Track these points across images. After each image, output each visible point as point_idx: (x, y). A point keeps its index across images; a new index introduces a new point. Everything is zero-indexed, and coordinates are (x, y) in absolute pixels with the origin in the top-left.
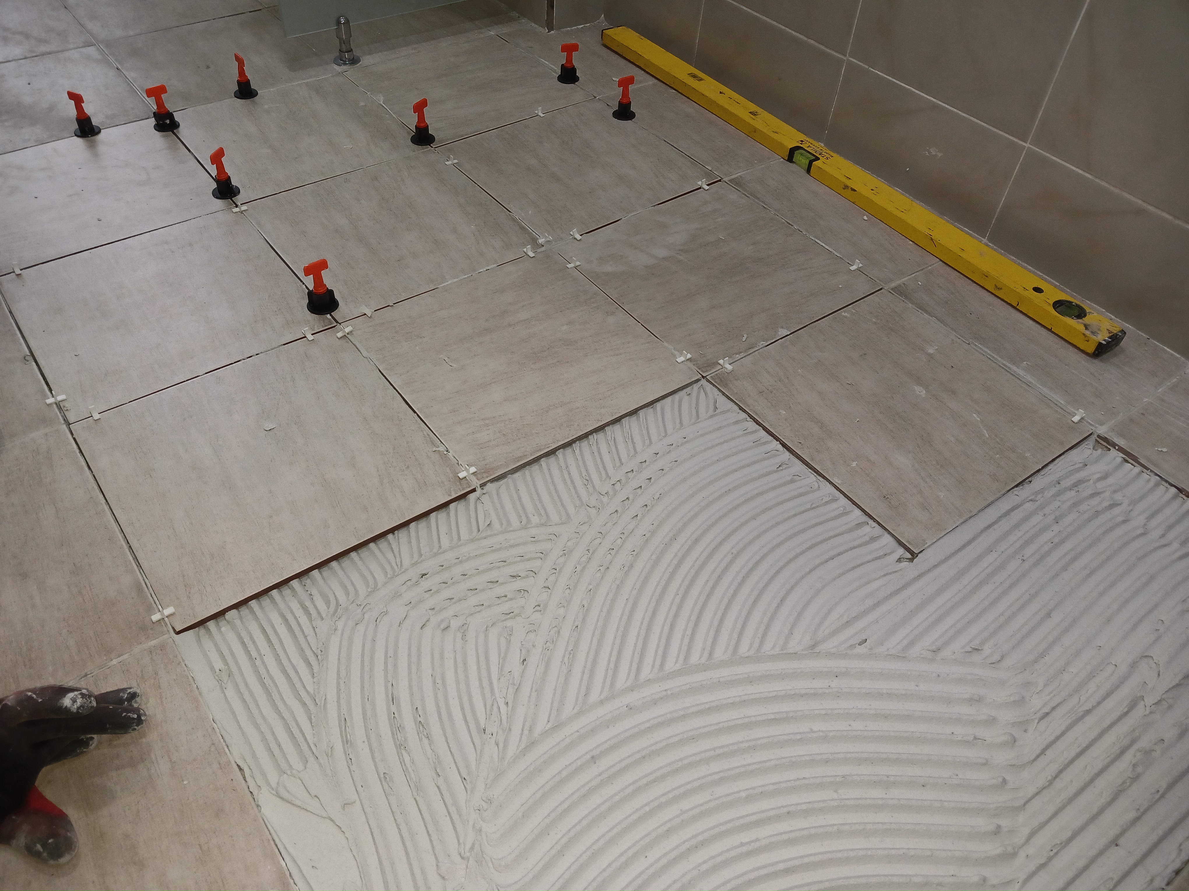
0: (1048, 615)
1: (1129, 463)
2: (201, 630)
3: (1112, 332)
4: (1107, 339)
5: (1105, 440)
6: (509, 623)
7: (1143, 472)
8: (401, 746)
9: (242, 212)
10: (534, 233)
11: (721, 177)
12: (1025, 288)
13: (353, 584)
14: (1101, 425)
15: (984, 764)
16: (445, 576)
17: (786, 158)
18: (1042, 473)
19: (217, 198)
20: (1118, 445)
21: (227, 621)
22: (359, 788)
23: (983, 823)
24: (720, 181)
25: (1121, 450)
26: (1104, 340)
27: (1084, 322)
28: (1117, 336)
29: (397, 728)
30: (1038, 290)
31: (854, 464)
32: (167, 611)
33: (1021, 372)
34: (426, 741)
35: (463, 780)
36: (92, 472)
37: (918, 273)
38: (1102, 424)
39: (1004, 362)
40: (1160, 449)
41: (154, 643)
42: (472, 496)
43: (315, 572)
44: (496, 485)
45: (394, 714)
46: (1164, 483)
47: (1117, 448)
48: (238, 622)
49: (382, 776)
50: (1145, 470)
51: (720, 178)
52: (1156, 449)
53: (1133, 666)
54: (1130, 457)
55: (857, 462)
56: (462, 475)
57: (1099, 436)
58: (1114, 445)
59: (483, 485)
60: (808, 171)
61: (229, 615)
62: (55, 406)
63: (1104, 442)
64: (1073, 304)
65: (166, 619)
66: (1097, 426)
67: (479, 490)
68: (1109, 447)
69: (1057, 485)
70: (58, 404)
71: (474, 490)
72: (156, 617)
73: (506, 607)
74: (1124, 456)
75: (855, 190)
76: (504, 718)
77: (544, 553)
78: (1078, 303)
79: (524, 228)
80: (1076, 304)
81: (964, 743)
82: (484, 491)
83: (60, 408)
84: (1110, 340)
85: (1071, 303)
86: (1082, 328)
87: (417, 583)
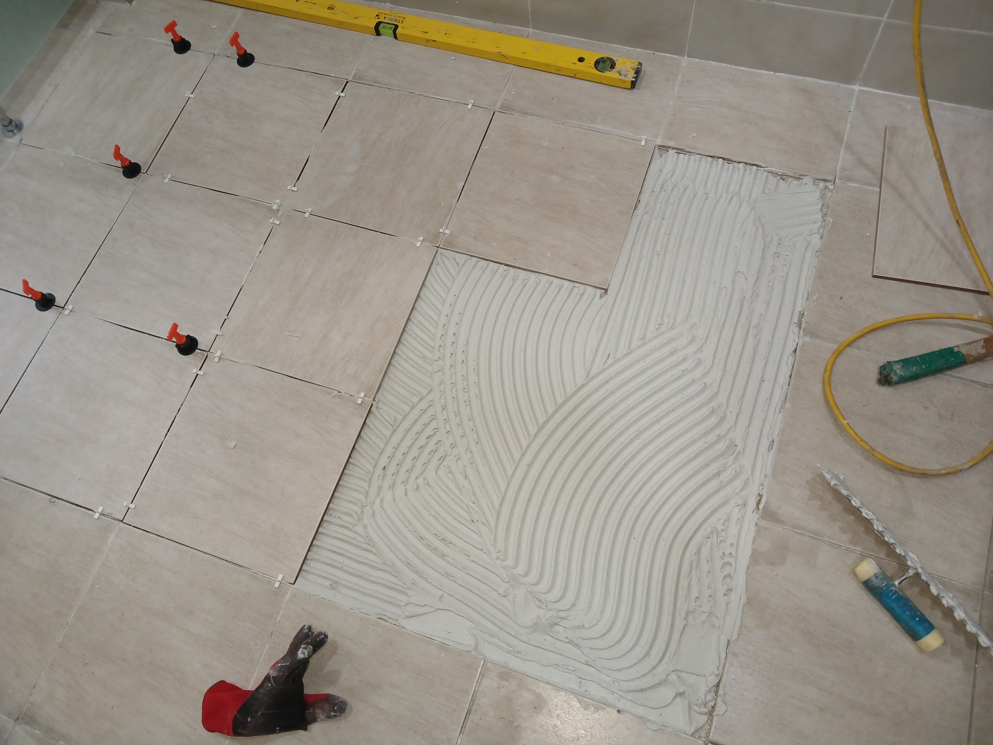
1: (681, 153)
2: (305, 574)
3: (634, 68)
4: (634, 75)
5: (663, 146)
6: (445, 463)
7: (690, 155)
8: (443, 556)
9: (71, 311)
11: (346, 79)
12: (574, 63)
13: (354, 498)
14: (657, 138)
15: (693, 382)
16: (395, 461)
17: (376, 35)
18: (643, 192)
19: (46, 311)
20: (671, 147)
21: (312, 561)
22: (439, 587)
23: (705, 411)
24: (347, 82)
25: (673, 148)
26: (633, 78)
27: (617, 70)
28: (638, 69)
29: (435, 550)
30: (581, 60)
31: (549, 254)
32: (280, 578)
33: (600, 127)
34: (450, 545)
35: (481, 550)
36: (166, 538)
37: (507, 85)
39: (588, 125)
40: (692, 136)
41: (288, 596)
42: (373, 409)
43: (331, 505)
44: (380, 393)
45: (427, 544)
46: (703, 156)
48: (317, 557)
49: (445, 575)
53: (733, 282)
54: (680, 151)
55: (549, 252)
56: (359, 401)
57: (659, 146)
58: (669, 147)
59: (374, 400)
60: (395, 37)
61: (309, 556)
62: (102, 517)
63: (664, 148)
65: (283, 582)
66: (655, 139)
67: (374, 403)
68: (666, 149)
69: (653, 194)
70: (103, 515)
71: (372, 405)
72: (277, 585)
73: (437, 457)
74: (677, 151)
75: (436, 41)
76: (477, 510)
77: (434, 415)
78: (607, 56)
79: (257, 203)
80: (606, 58)
81: (680, 377)
82: (377, 401)
83: (106, 516)
84: (636, 75)
85: (603, 58)
86: (617, 76)
87: (384, 476)
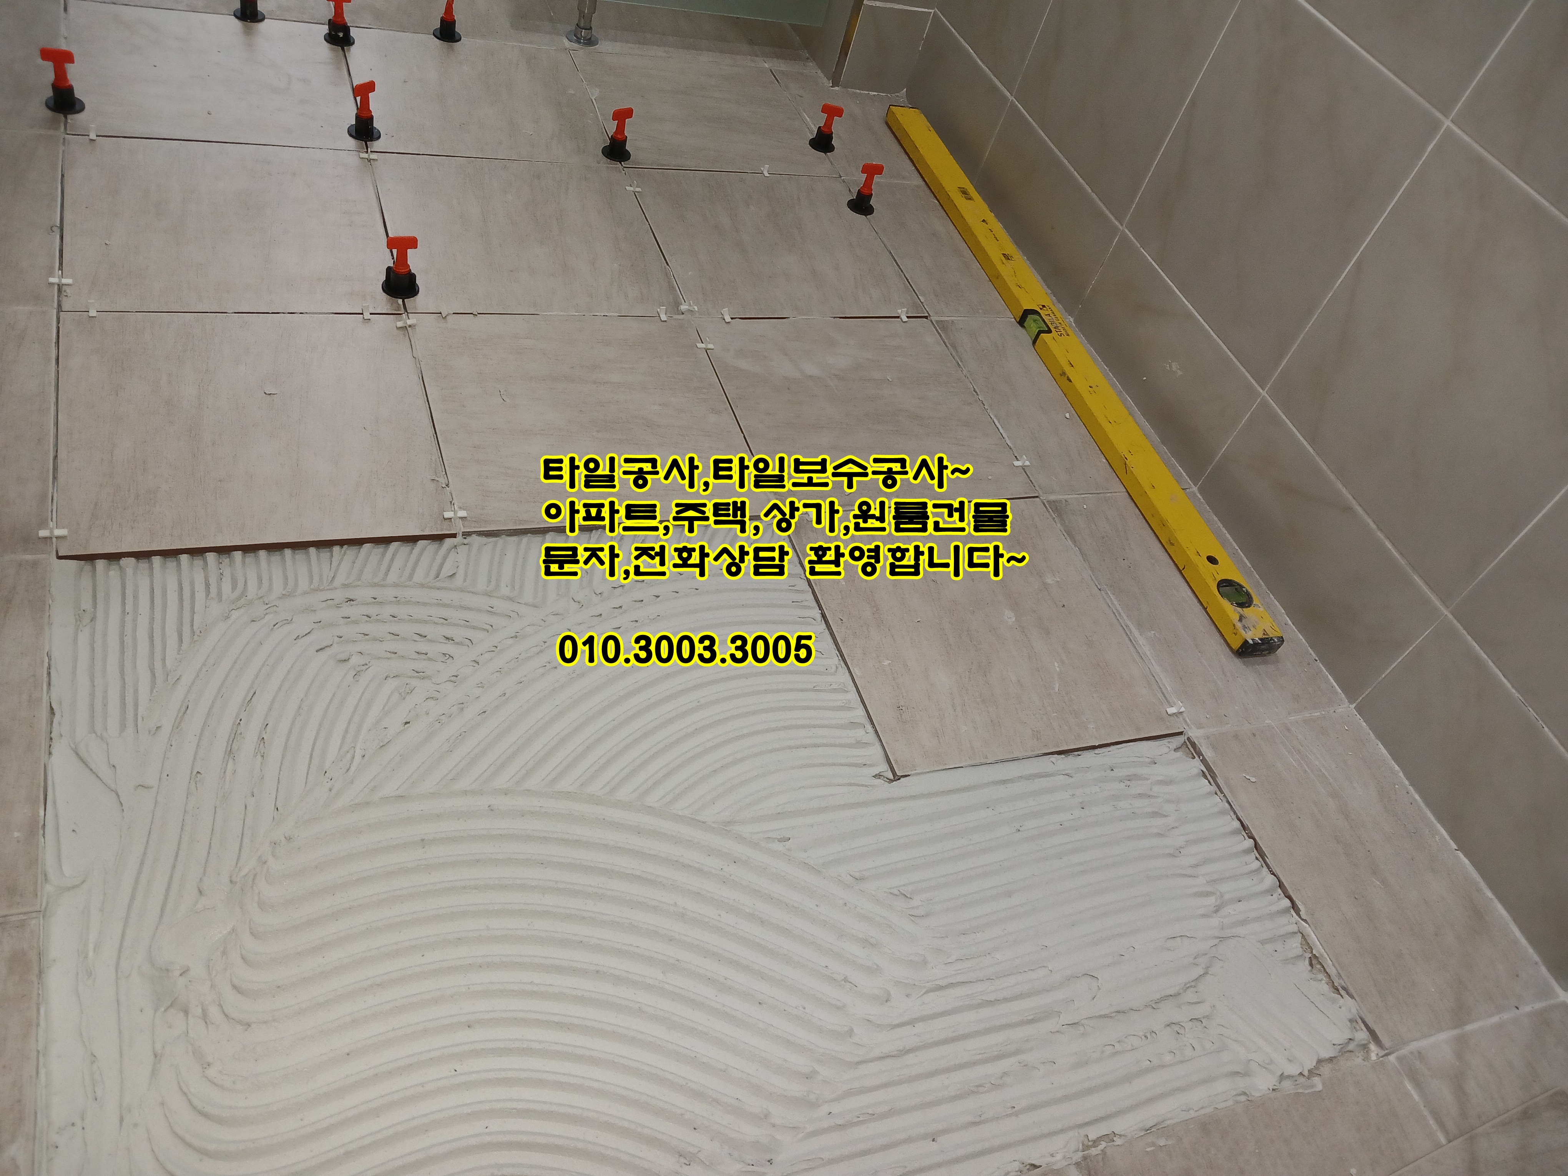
0: (1009, 894)
1: (1207, 779)
2: (86, 566)
3: (1267, 634)
4: (1257, 639)
5: (1193, 745)
6: (414, 682)
7: (1216, 794)
8: (230, 753)
9: (369, 160)
10: (681, 297)
11: (928, 313)
12: (1198, 553)
13: (270, 579)
14: (1198, 728)
15: (838, 1008)
16: (372, 610)
17: (1018, 320)
18: (1097, 751)
19: (351, 135)
20: (1202, 755)
21: (120, 567)
22: (164, 776)
23: (800, 1062)
24: (926, 317)
25: (1204, 762)
26: (1253, 640)
27: (1242, 612)
28: (1271, 640)
29: (235, 735)
30: (1212, 560)
31: (886, 663)
32: (58, 532)
33: (1141, 640)
34: (259, 758)
35: (276, 809)
36: (58, 367)
37: (1091, 495)
38: (1200, 726)
39: (1129, 623)
40: (1248, 777)
41: (29, 557)
42: (449, 542)
43: (238, 554)
44: (483, 539)
45: (241, 720)
46: (1232, 813)
47: (1201, 758)
48: (129, 571)
49: (195, 773)
50: (1219, 793)
51: (927, 315)
52: (1244, 775)
53: (1072, 978)
54: (1209, 773)
55: (890, 662)
56: (447, 515)
57: (1188, 739)
58: (1200, 754)
59: (466, 534)
60: (1034, 342)
61: (124, 561)
62: (56, 287)
63: (1192, 748)
64: (1244, 589)
65: (54, 540)
66: (1193, 726)
67: (459, 539)
68: (1194, 754)
69: (1109, 771)
70: (60, 287)
71: (454, 536)
72: (43, 533)
73: (420, 665)
74: (1205, 770)
75: (1070, 381)
76: (353, 768)
77: (494, 627)
78: (1250, 590)
79: (673, 288)
80: (1247, 590)
81: (831, 980)
82: (466, 541)
83: (60, 291)
84: (1260, 642)
85: (1242, 587)
86: (1235, 617)
87: (338, 606)
